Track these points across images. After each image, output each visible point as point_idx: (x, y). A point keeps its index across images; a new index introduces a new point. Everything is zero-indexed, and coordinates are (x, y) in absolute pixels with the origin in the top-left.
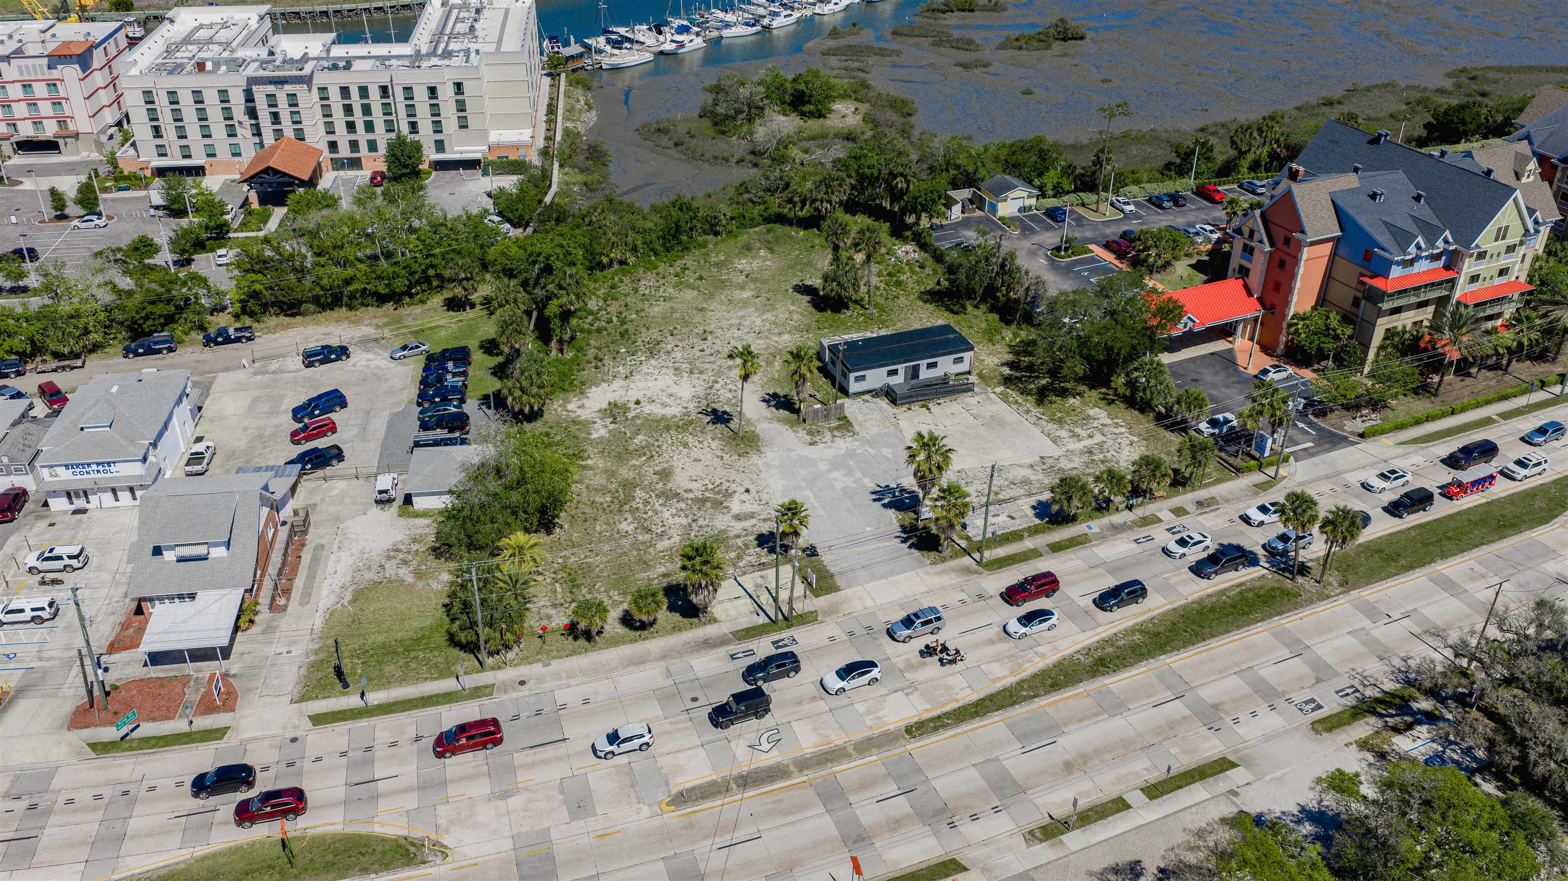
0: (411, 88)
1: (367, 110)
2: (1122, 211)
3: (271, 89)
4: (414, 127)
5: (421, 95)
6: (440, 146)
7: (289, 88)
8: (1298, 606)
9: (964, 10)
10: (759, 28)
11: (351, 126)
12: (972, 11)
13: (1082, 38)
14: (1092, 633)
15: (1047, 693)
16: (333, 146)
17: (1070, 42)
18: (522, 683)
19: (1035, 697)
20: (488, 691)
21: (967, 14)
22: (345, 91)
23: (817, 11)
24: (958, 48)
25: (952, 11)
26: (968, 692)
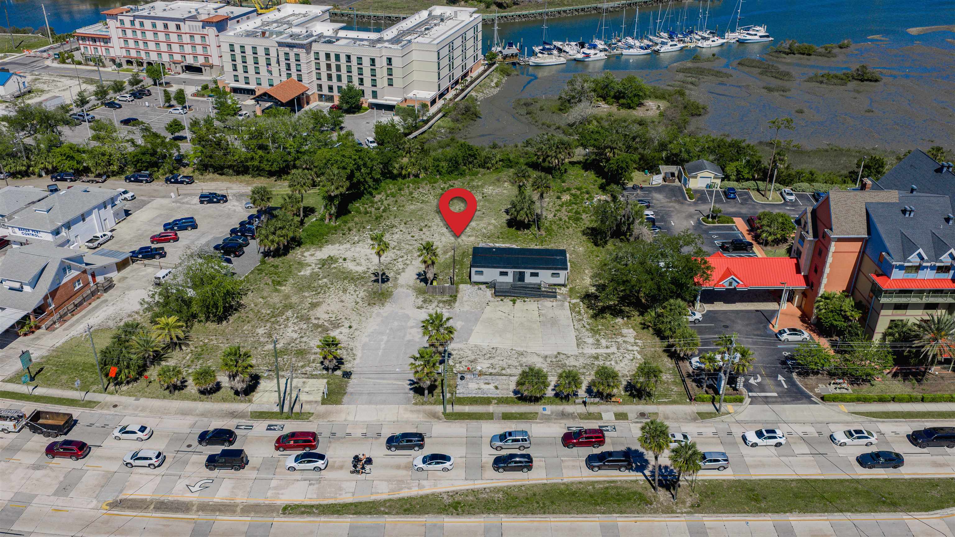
0: (361, 58)
1: (338, 68)
2: (784, 199)
3: (287, 49)
4: (361, 81)
5: (366, 62)
6: (375, 95)
7: (295, 50)
8: (642, 511)
9: (803, 54)
10: (649, 51)
11: (330, 77)
12: (810, 55)
13: (876, 81)
14: (472, 482)
15: (397, 513)
16: (320, 87)
17: (865, 82)
18: (115, 406)
19: (386, 513)
20: (94, 405)
21: (805, 56)
22: (328, 56)
23: (700, 44)
24: (776, 78)
25: (794, 54)
26: (350, 495)
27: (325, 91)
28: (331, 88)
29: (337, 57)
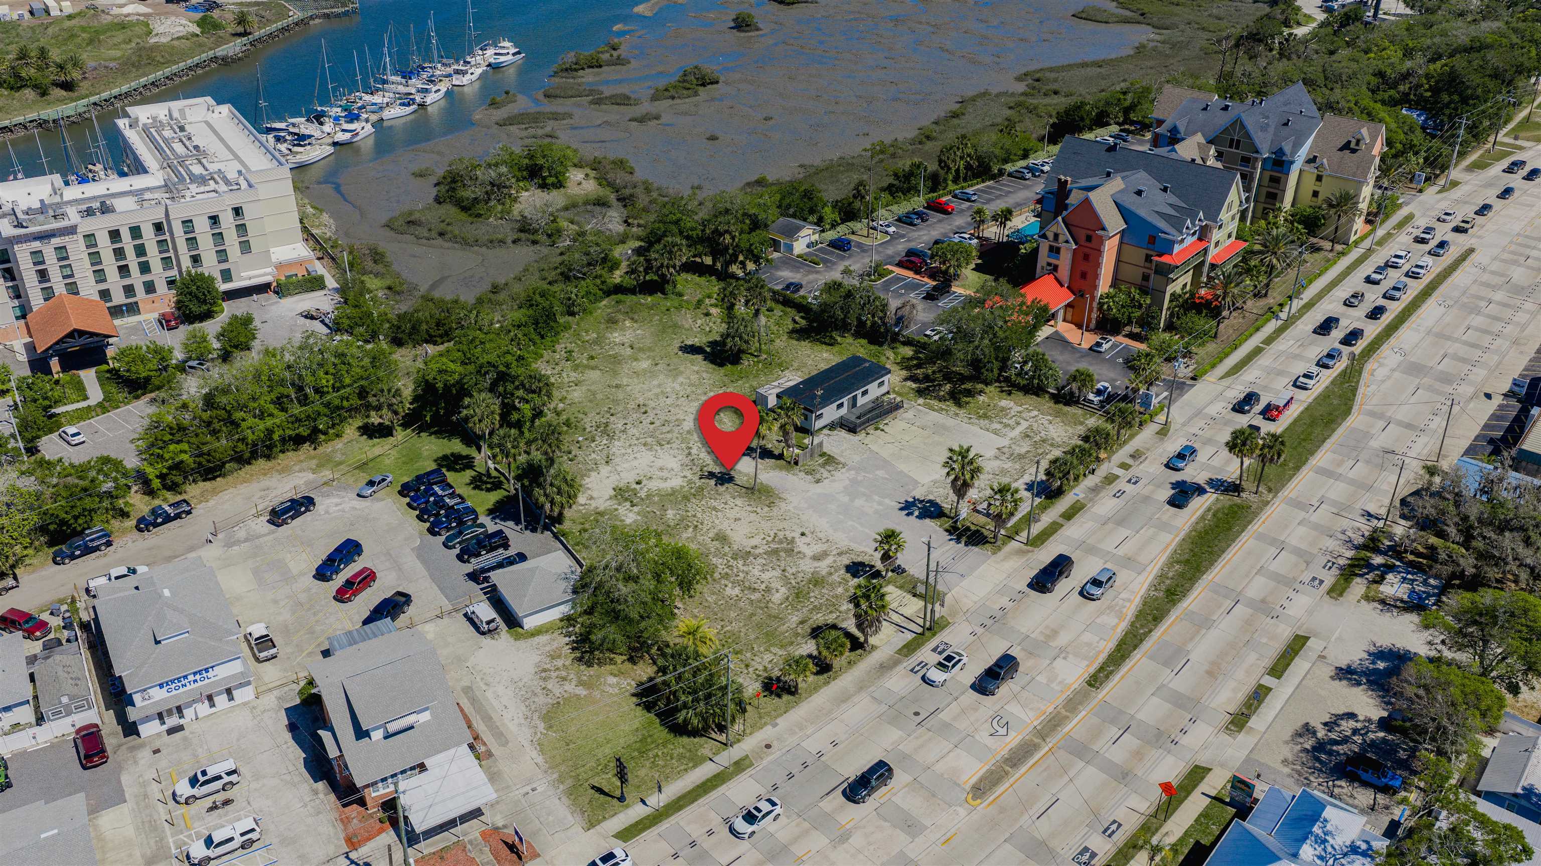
0: (191, 221)
1: (140, 251)
3: (36, 245)
4: (196, 259)
5: (202, 227)
6: (227, 275)
7: (56, 241)
8: (1256, 514)
9: (592, 67)
10: (415, 107)
11: (124, 270)
12: (600, 66)
13: (717, 82)
14: (1145, 574)
16: (105, 295)
17: (709, 86)
18: (768, 746)
20: (747, 762)
21: (596, 70)
22: (115, 235)
25: (583, 69)
26: (1103, 644)
27: (119, 298)
28: (129, 290)
29: (136, 232)
